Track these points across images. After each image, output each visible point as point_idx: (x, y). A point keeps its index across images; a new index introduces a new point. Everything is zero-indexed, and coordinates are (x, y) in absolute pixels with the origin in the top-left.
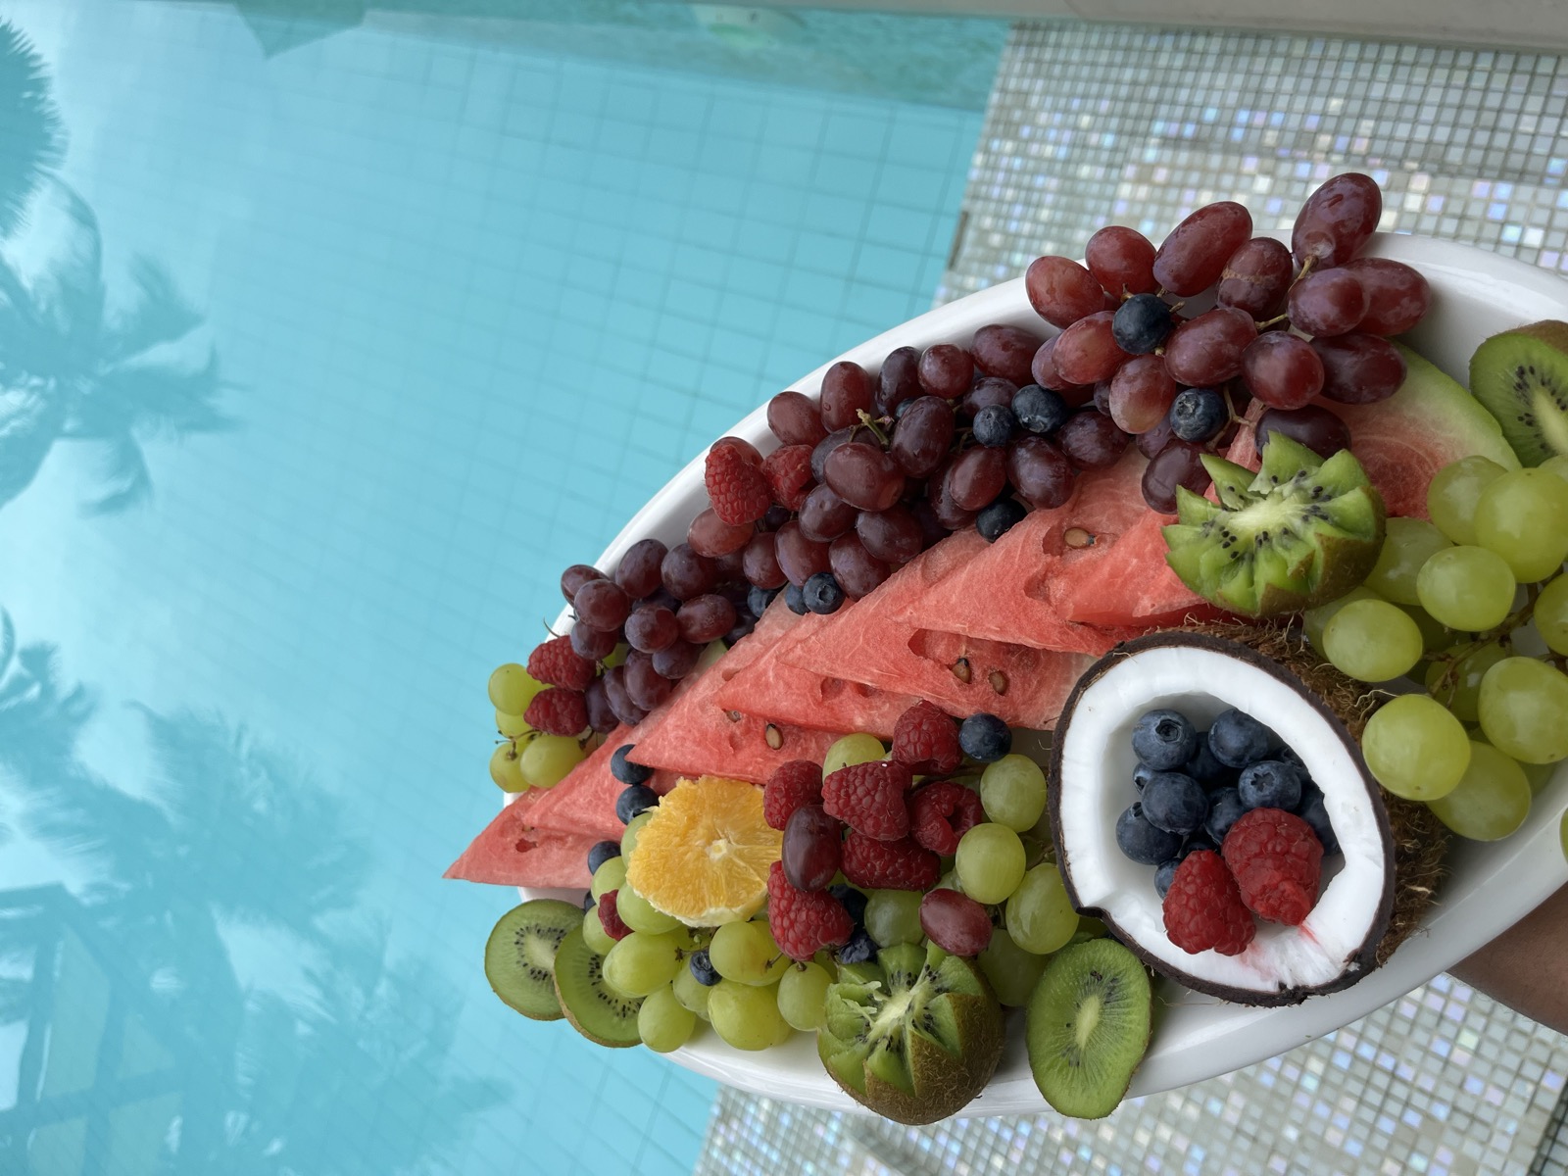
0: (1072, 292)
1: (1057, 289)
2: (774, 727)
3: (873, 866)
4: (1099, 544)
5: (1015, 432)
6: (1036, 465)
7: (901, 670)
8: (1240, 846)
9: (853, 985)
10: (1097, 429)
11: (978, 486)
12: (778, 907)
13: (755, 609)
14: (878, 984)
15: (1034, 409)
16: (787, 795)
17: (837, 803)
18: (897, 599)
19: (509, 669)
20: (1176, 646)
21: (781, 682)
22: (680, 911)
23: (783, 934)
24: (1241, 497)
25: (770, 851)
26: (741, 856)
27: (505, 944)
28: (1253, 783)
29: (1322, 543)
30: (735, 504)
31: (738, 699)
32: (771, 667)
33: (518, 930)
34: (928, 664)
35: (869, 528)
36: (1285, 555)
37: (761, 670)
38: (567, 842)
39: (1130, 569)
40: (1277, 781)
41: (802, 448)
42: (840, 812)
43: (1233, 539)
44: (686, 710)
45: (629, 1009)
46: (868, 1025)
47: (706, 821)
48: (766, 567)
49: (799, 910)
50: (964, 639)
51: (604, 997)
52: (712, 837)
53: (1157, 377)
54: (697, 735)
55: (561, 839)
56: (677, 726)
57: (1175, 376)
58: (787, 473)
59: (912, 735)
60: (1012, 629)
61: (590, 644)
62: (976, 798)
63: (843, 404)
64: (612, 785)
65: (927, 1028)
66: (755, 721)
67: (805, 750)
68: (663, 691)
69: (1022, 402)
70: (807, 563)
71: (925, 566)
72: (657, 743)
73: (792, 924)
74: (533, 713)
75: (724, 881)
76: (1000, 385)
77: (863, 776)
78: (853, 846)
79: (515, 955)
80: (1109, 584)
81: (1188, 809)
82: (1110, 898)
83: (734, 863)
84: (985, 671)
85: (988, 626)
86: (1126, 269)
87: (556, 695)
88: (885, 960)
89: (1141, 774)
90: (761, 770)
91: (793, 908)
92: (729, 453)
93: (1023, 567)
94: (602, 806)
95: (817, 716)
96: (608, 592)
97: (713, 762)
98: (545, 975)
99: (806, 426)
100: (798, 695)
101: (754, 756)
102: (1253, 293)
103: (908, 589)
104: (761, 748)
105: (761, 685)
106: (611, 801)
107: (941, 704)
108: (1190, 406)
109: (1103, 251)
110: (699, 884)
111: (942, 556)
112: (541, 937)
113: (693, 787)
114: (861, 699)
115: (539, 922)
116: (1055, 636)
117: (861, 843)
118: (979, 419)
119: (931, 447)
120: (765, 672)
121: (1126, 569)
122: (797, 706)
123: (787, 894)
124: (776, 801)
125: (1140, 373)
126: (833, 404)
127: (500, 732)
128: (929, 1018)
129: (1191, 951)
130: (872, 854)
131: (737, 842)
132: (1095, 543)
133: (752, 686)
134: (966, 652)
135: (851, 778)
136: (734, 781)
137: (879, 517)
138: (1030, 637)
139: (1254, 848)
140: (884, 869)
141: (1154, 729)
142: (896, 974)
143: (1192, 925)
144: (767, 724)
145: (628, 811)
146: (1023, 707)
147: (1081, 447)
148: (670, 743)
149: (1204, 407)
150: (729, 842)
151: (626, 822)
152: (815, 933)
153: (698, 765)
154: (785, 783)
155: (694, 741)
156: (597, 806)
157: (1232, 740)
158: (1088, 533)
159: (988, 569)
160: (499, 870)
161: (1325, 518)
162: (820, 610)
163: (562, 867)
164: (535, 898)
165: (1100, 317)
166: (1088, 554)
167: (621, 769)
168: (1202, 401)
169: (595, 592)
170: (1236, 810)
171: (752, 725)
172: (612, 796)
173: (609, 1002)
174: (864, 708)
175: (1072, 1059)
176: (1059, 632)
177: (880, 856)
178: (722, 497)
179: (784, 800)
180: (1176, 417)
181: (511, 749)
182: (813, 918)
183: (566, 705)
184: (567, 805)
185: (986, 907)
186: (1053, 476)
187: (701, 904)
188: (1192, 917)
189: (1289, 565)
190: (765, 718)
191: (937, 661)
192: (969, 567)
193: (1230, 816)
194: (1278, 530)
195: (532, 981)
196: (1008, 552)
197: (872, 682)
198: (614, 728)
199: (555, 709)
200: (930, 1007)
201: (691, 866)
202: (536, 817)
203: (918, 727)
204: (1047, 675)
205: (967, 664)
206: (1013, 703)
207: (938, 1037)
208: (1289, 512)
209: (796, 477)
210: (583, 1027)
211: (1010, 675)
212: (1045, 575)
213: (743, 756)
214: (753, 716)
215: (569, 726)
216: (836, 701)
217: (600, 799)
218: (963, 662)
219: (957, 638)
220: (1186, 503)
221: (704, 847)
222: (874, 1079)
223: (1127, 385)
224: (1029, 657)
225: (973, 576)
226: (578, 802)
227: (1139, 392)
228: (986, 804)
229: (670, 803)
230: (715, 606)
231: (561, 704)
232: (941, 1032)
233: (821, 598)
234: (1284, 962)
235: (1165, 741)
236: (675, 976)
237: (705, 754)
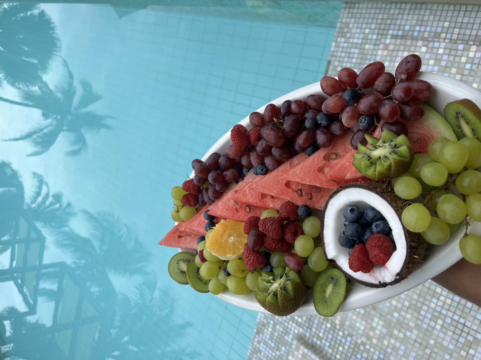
0: (333, 87)
1: (329, 86)
2: (248, 206)
3: (272, 245)
5: (316, 126)
6: (321, 135)
7: (282, 192)
8: (370, 244)
9: (265, 277)
10: (339, 125)
11: (305, 141)
12: (246, 255)
13: (244, 173)
14: (272, 277)
15: (322, 119)
16: (250, 225)
17: (262, 227)
18: (282, 171)
19: (177, 187)
20: (356, 188)
21: (250, 194)
22: (219, 255)
23: (247, 263)
24: (374, 147)
25: (245, 240)
26: (237, 241)
27: (174, 263)
28: (375, 226)
29: (393, 160)
30: (239, 144)
31: (238, 198)
32: (248, 189)
33: (178, 260)
34: (290, 190)
35: (275, 152)
36: (384, 163)
39: (346, 165)
40: (382, 226)
41: (258, 128)
42: (263, 230)
43: (371, 158)
44: (224, 200)
45: (207, 283)
46: (269, 288)
47: (228, 231)
48: (247, 162)
49: (251, 256)
50: (301, 184)
51: (200, 279)
52: (230, 236)
53: (355, 112)
54: (227, 208)
55: (190, 235)
56: (221, 205)
57: (360, 112)
58: (253, 136)
59: (284, 210)
60: (313, 181)
61: (199, 181)
62: (302, 228)
63: (270, 116)
64: (204, 221)
65: (284, 290)
66: (243, 204)
67: (256, 213)
68: (219, 195)
70: (259, 161)
71: (291, 163)
72: (216, 210)
73: (249, 260)
74: (183, 200)
75: (232, 248)
76: (313, 112)
77: (270, 221)
78: (267, 240)
79: (176, 267)
80: (340, 169)
81: (357, 233)
82: (336, 257)
83: (235, 243)
84: (306, 193)
85: (307, 180)
86: (348, 80)
87: (189, 195)
88: (275, 271)
89: (346, 223)
90: (244, 218)
91: (250, 256)
92: (237, 129)
93: (317, 164)
94: (201, 226)
95: (259, 204)
96: (204, 167)
97: (231, 215)
98: (184, 272)
99: (260, 122)
100: (255, 198)
101: (242, 214)
102: (383, 88)
103: (286, 169)
104: (244, 212)
105: (244, 194)
106: (204, 225)
107: (293, 202)
108: (363, 120)
109: (343, 75)
110: (225, 248)
111: (295, 160)
112: (184, 262)
113: (225, 222)
114: (272, 199)
115: (183, 258)
116: (325, 184)
117: (269, 239)
118: (306, 121)
119: (293, 129)
120: (246, 191)
122: (254, 201)
123: (249, 252)
125: (350, 110)
126: (267, 116)
127: (174, 205)
128: (285, 287)
129: (355, 272)
130: (272, 242)
131: (236, 238)
132: (338, 158)
133: (242, 195)
134: (301, 187)
135: (266, 221)
136: (236, 221)
137: (278, 149)
138: (318, 184)
139: (373, 244)
140: (275, 246)
141: (349, 210)
142: (277, 275)
143: (355, 264)
145: (208, 228)
146: (316, 203)
147: (335, 130)
148: (219, 209)
149: (367, 121)
150: (234, 237)
151: (207, 231)
152: (256, 263)
153: (227, 216)
154: (250, 222)
155: (226, 210)
156: (200, 226)
157: (371, 214)
158: (336, 155)
159: (308, 164)
160: (173, 243)
161: (396, 153)
162: (261, 174)
163: (190, 243)
164: (183, 251)
165: (340, 94)
166: (336, 161)
167: (206, 216)
168: (367, 119)
169: (200, 167)
170: (371, 234)
171: (242, 206)
172: (204, 224)
173: (201, 280)
174: (273, 202)
175: (324, 301)
176: (326, 183)
177: (274, 243)
178: (235, 142)
179: (249, 226)
180: (359, 123)
181: (177, 210)
182: (255, 259)
183: (192, 198)
184: (191, 225)
185: (303, 258)
186: (326, 139)
187: (225, 254)
188: (356, 262)
189: (385, 166)
190: (246, 204)
191: (293, 190)
193: (369, 235)
194: (383, 156)
195: (181, 274)
196: (313, 159)
197: (274, 195)
198: (205, 205)
199: (189, 199)
200: (285, 284)
201: (223, 243)
202: (183, 229)
203: (286, 208)
204: (323, 194)
206: (313, 202)
207: (287, 293)
208: (387, 151)
209: (256, 136)
210: (194, 287)
211: (313, 194)
212: (323, 166)
213: (239, 214)
214: (242, 203)
215: (193, 204)
216: (265, 200)
217: (200, 224)
218: (300, 190)
219: (298, 183)
220: (360, 148)
221: (227, 238)
222: (269, 302)
223: (346, 114)
224: (319, 190)
225: (303, 166)
226: (194, 225)
227: (350, 116)
228: (304, 230)
229: (219, 226)
230: (233, 172)
231: (191, 198)
232: (288, 291)
233: (262, 171)
234: (380, 276)
235: (352, 214)
236: (219, 272)
237: (229, 213)
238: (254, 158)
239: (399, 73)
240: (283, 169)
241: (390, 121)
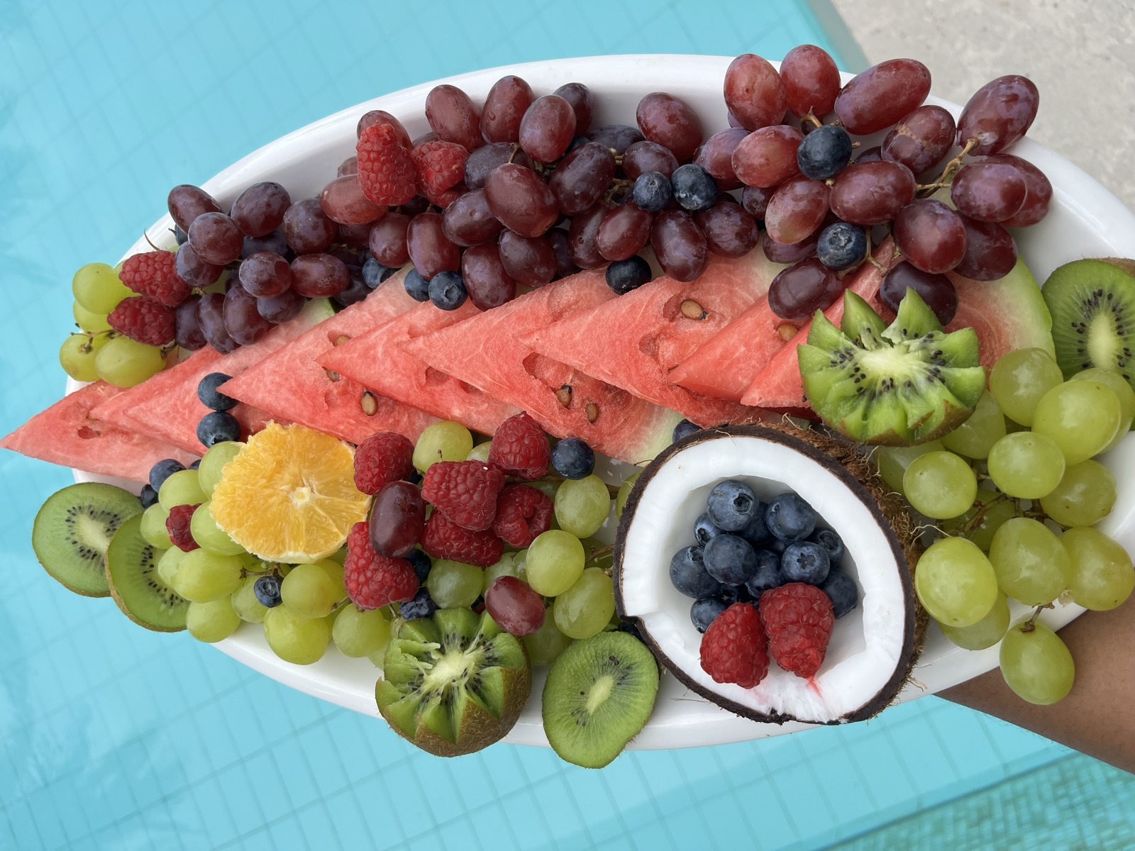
0: (768, 97)
1: (757, 91)
2: (371, 395)
3: (452, 545)
4: (709, 320)
5: (670, 205)
6: (683, 241)
7: (512, 384)
8: (781, 611)
9: (414, 642)
10: (740, 223)
11: (625, 241)
12: (356, 564)
13: (369, 280)
14: (438, 646)
15: (693, 189)
16: (380, 466)
17: (436, 493)
18: (521, 319)
19: (100, 269)
20: (775, 442)
21: (389, 360)
22: (259, 550)
23: (357, 589)
24: (875, 340)
26: (322, 505)
27: (54, 519)
28: (798, 561)
29: (946, 409)
30: (385, 186)
31: (345, 366)
32: (382, 342)
33: (70, 508)
34: (536, 383)
35: (513, 249)
36: (907, 406)
37: (371, 343)
38: (133, 438)
39: (737, 354)
40: (817, 563)
41: (458, 147)
42: (436, 501)
43: (863, 376)
44: (286, 358)
45: (178, 601)
46: (422, 675)
47: (292, 468)
48: (395, 248)
49: (376, 570)
50: (572, 369)
51: (155, 586)
52: (296, 483)
53: (819, 203)
54: (293, 384)
55: (127, 434)
56: (275, 372)
57: (835, 208)
58: (440, 171)
59: (514, 445)
60: (622, 376)
61: (197, 272)
62: (550, 503)
63: (507, 119)
64: (193, 403)
65: (475, 689)
66: (353, 385)
67: (397, 422)
68: (258, 329)
69: (684, 177)
70: (437, 258)
71: (551, 295)
72: (251, 383)
73: (367, 581)
74: (118, 317)
75: (304, 528)
76: (663, 155)
77: (465, 475)
78: (437, 526)
79: (64, 532)
80: (718, 363)
81: (744, 572)
82: (650, 615)
83: (315, 512)
84: (583, 401)
85: (602, 367)
86: (816, 91)
87: (145, 306)
88: (443, 622)
89: (704, 526)
90: (352, 431)
91: (371, 567)
92: (388, 133)
93: (643, 324)
94: (179, 420)
95: (417, 397)
96: (228, 230)
97: (305, 413)
98: (95, 555)
99: (465, 127)
100: (403, 375)
101: (347, 416)
102: (920, 157)
103: (532, 313)
104: (355, 411)
106: (190, 418)
107: (541, 421)
108: (843, 239)
109: (803, 68)
110: (281, 526)
111: (568, 291)
112: (95, 517)
113: (284, 433)
114: (463, 394)
115: (92, 504)
116: (656, 391)
117: (445, 525)
118: (642, 181)
119: (591, 193)
120: (374, 346)
121: (734, 353)
122: (400, 385)
123: (367, 554)
124: (369, 469)
125: (808, 195)
126: (498, 115)
127: (77, 325)
128: (479, 681)
129: (718, 680)
130: (453, 537)
131: (320, 492)
132: (707, 319)
133: (360, 356)
134: (572, 381)
135: (453, 473)
136: (323, 434)
137: (524, 242)
138: (635, 386)
139: (793, 616)
140: (460, 549)
141: (732, 500)
143: (728, 664)
144: (365, 391)
145: (210, 435)
146: (608, 438)
147: (722, 234)
148: (265, 386)
149: (854, 244)
150: (312, 491)
151: (205, 442)
152: (387, 592)
153: (291, 412)
154: (380, 454)
155: (290, 390)
156: (175, 418)
157: (790, 520)
158: (702, 308)
159: (613, 318)
160: (57, 449)
161: (943, 381)
162: (440, 304)
163: (125, 460)
164: (91, 481)
165: (787, 131)
166: (696, 327)
167: (209, 395)
168: (853, 239)
169: (215, 227)
170: (776, 575)
171: (350, 388)
172: (191, 412)
173: (158, 591)
174: (464, 402)
175: (580, 720)
176: (660, 389)
177: (458, 539)
178: (372, 175)
179: (377, 470)
180: (827, 244)
181: (88, 343)
182: (388, 580)
183: (156, 318)
184: (142, 410)
185: (542, 597)
186: (696, 256)
187: (281, 548)
188: (730, 658)
189: (910, 416)
190: (364, 386)
191: (545, 382)
192: (596, 311)
193: (770, 578)
194: (902, 380)
195: (82, 559)
196: (634, 307)
197: (484, 388)
198: (201, 347)
199: (143, 318)
200: (482, 674)
201: (274, 509)
202: (106, 413)
203: (520, 440)
204: (633, 415)
205: (570, 391)
206: (601, 434)
207: (484, 699)
208: (915, 367)
209: (449, 176)
210: (131, 612)
211: (603, 409)
212: (658, 335)
213: (336, 414)
214: (351, 380)
215: (155, 337)
216: (438, 388)
217: (178, 412)
218: (568, 389)
219: (565, 368)
220: (821, 327)
221: (288, 493)
222: (427, 730)
223: (792, 202)
224: (622, 397)
225: (599, 320)
226: (154, 411)
227: (802, 212)
228: (560, 512)
229: (260, 444)
230: (333, 269)
231: (151, 315)
232: (487, 695)
233: (446, 296)
234: (779, 696)
235: (739, 511)
236: (236, 590)
237: (299, 403)
238: (422, 242)
239: (980, 122)
240: (525, 309)
241: (932, 270)
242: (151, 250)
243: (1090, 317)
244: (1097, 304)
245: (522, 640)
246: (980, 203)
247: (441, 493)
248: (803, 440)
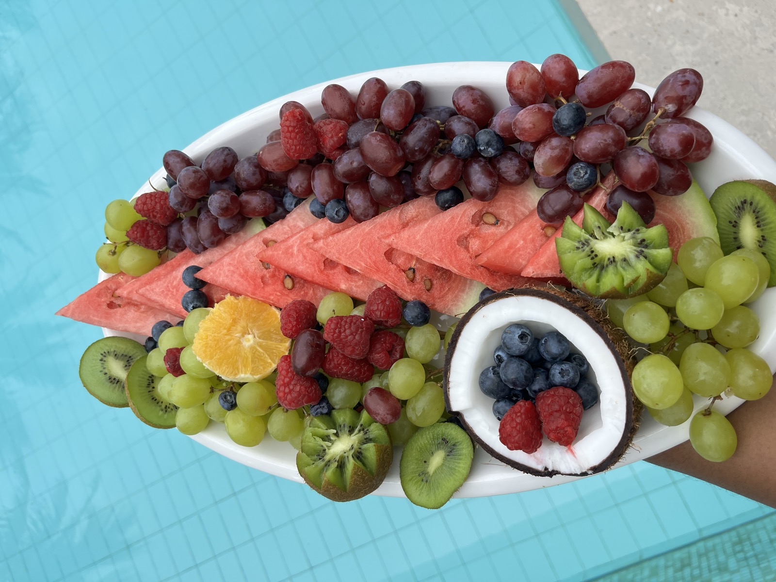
0: (534, 87)
1: (526, 83)
2: (290, 277)
3: (342, 369)
4: (500, 225)
5: (474, 154)
6: (483, 176)
7: (378, 268)
8: (549, 405)
9: (320, 429)
10: (518, 164)
11: (447, 177)
12: (283, 381)
13: (287, 206)
14: (335, 431)
15: (488, 144)
16: (297, 320)
17: (333, 336)
18: (383, 227)
19: (122, 203)
20: (543, 299)
21: (301, 255)
23: (284, 396)
24: (603, 233)
25: (277, 346)
26: (261, 346)
27: (93, 359)
28: (560, 373)
29: (648, 274)
30: (298, 147)
31: (274, 259)
32: (297, 244)
33: (103, 353)
34: (393, 267)
35: (377, 184)
36: (624, 273)
37: (290, 245)
38: (141, 308)
39: (519, 246)
40: (571, 374)
41: (342, 122)
42: (333, 340)
43: (596, 256)
44: (237, 255)
45: (169, 408)
46: (325, 450)
47: (242, 323)
48: (303, 186)
49: (295, 385)
50: (415, 258)
51: (155, 400)
52: (245, 333)
53: (567, 151)
54: (242, 271)
55: (137, 305)
56: (230, 264)
57: (577, 153)
58: (332, 137)
59: (380, 305)
60: (446, 261)
61: (182, 203)
62: (403, 342)
63: (372, 104)
64: (179, 285)
65: (358, 458)
66: (279, 271)
67: (306, 294)
68: (219, 237)
69: (483, 137)
70: (330, 191)
71: (401, 212)
72: (216, 271)
73: (290, 392)
74: (133, 233)
75: (250, 360)
76: (470, 124)
77: (350, 324)
78: (333, 356)
79: (99, 367)
80: (506, 251)
83: (257, 350)
84: (422, 278)
85: (434, 256)
86: (563, 82)
87: (149, 225)
88: (337, 417)
89: (500, 353)
90: (279, 300)
91: (293, 383)
92: (299, 115)
93: (459, 228)
94: (170, 296)
95: (318, 278)
96: (202, 176)
97: (249, 289)
98: (118, 381)
99: (346, 110)
100: (310, 264)
101: (275, 291)
102: (629, 120)
103: (390, 223)
104: (280, 287)
105: (288, 252)
106: (177, 294)
107: (396, 290)
108: (582, 172)
109: (555, 68)
110: (236, 358)
111: (411, 209)
112: (117, 359)
113: (236, 301)
114: (347, 275)
115: (116, 350)
116: (468, 270)
117: (338, 356)
118: (457, 140)
119: (425, 148)
120: (292, 247)
121: (516, 245)
122: (308, 270)
123: (290, 375)
124: (290, 322)
125: (559, 146)
126: (367, 102)
127: (107, 238)
128: (360, 453)
129: (510, 449)
130: (343, 363)
131: (259, 338)
132: (499, 224)
133: (283, 253)
134: (415, 265)
135: (343, 323)
136: (260, 302)
137: (384, 180)
138: (454, 267)
139: (557, 407)
140: (347, 371)
141: (517, 336)
142: (342, 426)
143: (517, 438)
144: (286, 274)
145: (190, 304)
146: (439, 300)
147: (507, 172)
148: (224, 273)
149: (589, 175)
150: (255, 337)
151: (186, 309)
152: (303, 399)
153: (240, 289)
154: (297, 313)
155: (240, 275)
156: (167, 295)
157: (554, 348)
158: (496, 218)
159: (440, 225)
160: (94, 316)
161: (646, 257)
162: (332, 219)
163: (136, 322)
164: (115, 336)
165: (546, 107)
166: (493, 229)
167: (189, 279)
168: (589, 172)
170: (546, 383)
171: (277, 273)
172: (177, 291)
173: (158, 403)
174: (348, 280)
175: (424, 479)
176: (471, 268)
177: (346, 364)
178: (290, 141)
179: (295, 323)
180: (572, 176)
181: (113, 249)
182: (303, 391)
183: (156, 233)
184: (147, 290)
185: (399, 400)
186: (491, 185)
187: (237, 372)
188: (517, 434)
189: (625, 279)
190: (286, 271)
192: (430, 221)
193: (542, 385)
194: (620, 257)
195: (110, 384)
196: (453, 218)
197: (360, 270)
198: (182, 250)
199: (148, 233)
200: (362, 448)
201: (232, 348)
202: (125, 292)
203: (383, 302)
204: (454, 286)
205: (414, 272)
206: (434, 298)
207: (364, 464)
208: (627, 249)
209: (337, 140)
210: (142, 416)
211: (435, 282)
212: (469, 235)
213: (269, 289)
214: (278, 268)
215: (155, 244)
216: (331, 272)
217: (169, 291)
218: (413, 270)
219: (411, 257)
220: (570, 226)
221: (240, 338)
222: (329, 483)
223: (550, 150)
224: (446, 274)
225: (431, 227)
226: (155, 290)
227: (556, 156)
228: (409, 347)
229: (222, 309)
230: (265, 200)
231: (153, 231)
232: (366, 462)
233: (336, 214)
235: (521, 343)
236: (208, 400)
237: (245, 283)
238: (321, 182)
239: (666, 98)
240: (385, 221)
241: (638, 190)
242: (153, 190)
243: (739, 217)
244: (743, 208)
245: (387, 427)
246: (666, 148)
247: (335, 335)
248: (560, 296)
